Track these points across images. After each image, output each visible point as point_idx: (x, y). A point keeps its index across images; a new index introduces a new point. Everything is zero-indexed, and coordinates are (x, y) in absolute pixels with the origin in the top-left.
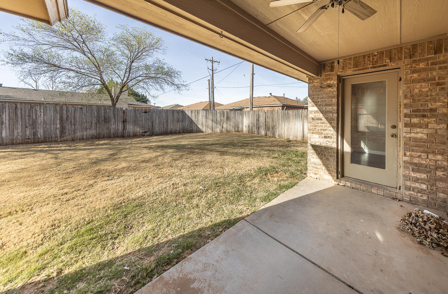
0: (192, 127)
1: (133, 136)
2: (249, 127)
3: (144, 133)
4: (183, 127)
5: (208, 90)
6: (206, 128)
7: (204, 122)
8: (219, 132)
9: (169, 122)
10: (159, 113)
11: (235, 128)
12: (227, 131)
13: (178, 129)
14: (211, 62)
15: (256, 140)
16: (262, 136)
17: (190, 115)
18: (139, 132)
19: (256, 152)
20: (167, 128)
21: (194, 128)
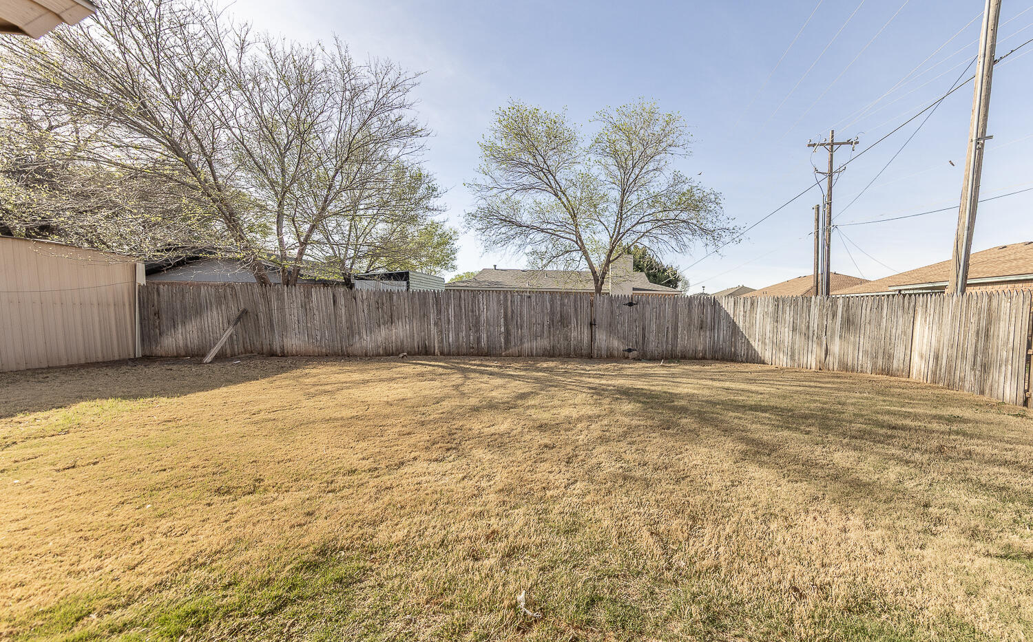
0: (735, 347)
1: (607, 357)
2: (937, 358)
3: (626, 353)
4: (714, 343)
5: (813, 237)
6: (774, 352)
7: (768, 334)
8: (813, 366)
9: (680, 329)
10: (658, 306)
11: (876, 357)
12: (844, 367)
13: (700, 348)
14: (828, 147)
15: (951, 420)
16: (1000, 406)
17: (731, 312)
18: (618, 350)
19: (909, 485)
20: (674, 345)
21: (742, 350)
